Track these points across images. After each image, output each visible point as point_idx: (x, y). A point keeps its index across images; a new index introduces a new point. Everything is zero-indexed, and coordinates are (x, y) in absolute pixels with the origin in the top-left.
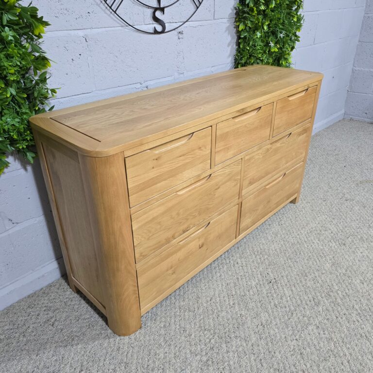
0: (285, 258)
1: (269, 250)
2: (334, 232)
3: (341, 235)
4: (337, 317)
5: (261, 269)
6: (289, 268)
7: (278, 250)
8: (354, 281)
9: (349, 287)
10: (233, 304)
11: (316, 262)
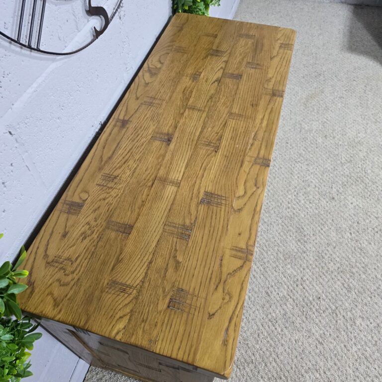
0: (294, 242)
1: (273, 238)
2: (317, 185)
3: (324, 186)
4: (371, 298)
5: (281, 268)
6: (305, 255)
7: (282, 234)
8: (363, 244)
9: (363, 254)
10: (282, 330)
11: (322, 234)
